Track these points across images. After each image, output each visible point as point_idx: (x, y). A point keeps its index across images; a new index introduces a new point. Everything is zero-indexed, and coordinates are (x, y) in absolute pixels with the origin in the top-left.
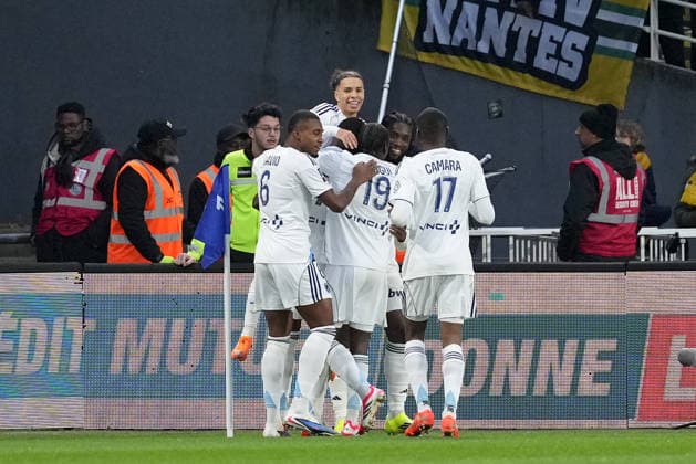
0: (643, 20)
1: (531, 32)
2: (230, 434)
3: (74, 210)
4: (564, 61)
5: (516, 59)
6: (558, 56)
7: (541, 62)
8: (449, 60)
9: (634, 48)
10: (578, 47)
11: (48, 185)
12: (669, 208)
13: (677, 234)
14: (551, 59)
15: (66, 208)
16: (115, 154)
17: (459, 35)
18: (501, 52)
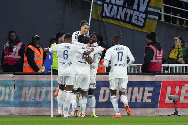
0: (160, 11)
1: (131, 13)
2: (52, 116)
3: (13, 58)
4: (139, 21)
5: (127, 20)
6: (138, 20)
7: (133, 21)
8: (110, 21)
9: (157, 18)
10: (143, 17)
11: (6, 52)
12: (166, 59)
13: (168, 66)
14: (136, 20)
15: (11, 58)
16: (23, 44)
17: (112, 14)
18: (123, 18)
